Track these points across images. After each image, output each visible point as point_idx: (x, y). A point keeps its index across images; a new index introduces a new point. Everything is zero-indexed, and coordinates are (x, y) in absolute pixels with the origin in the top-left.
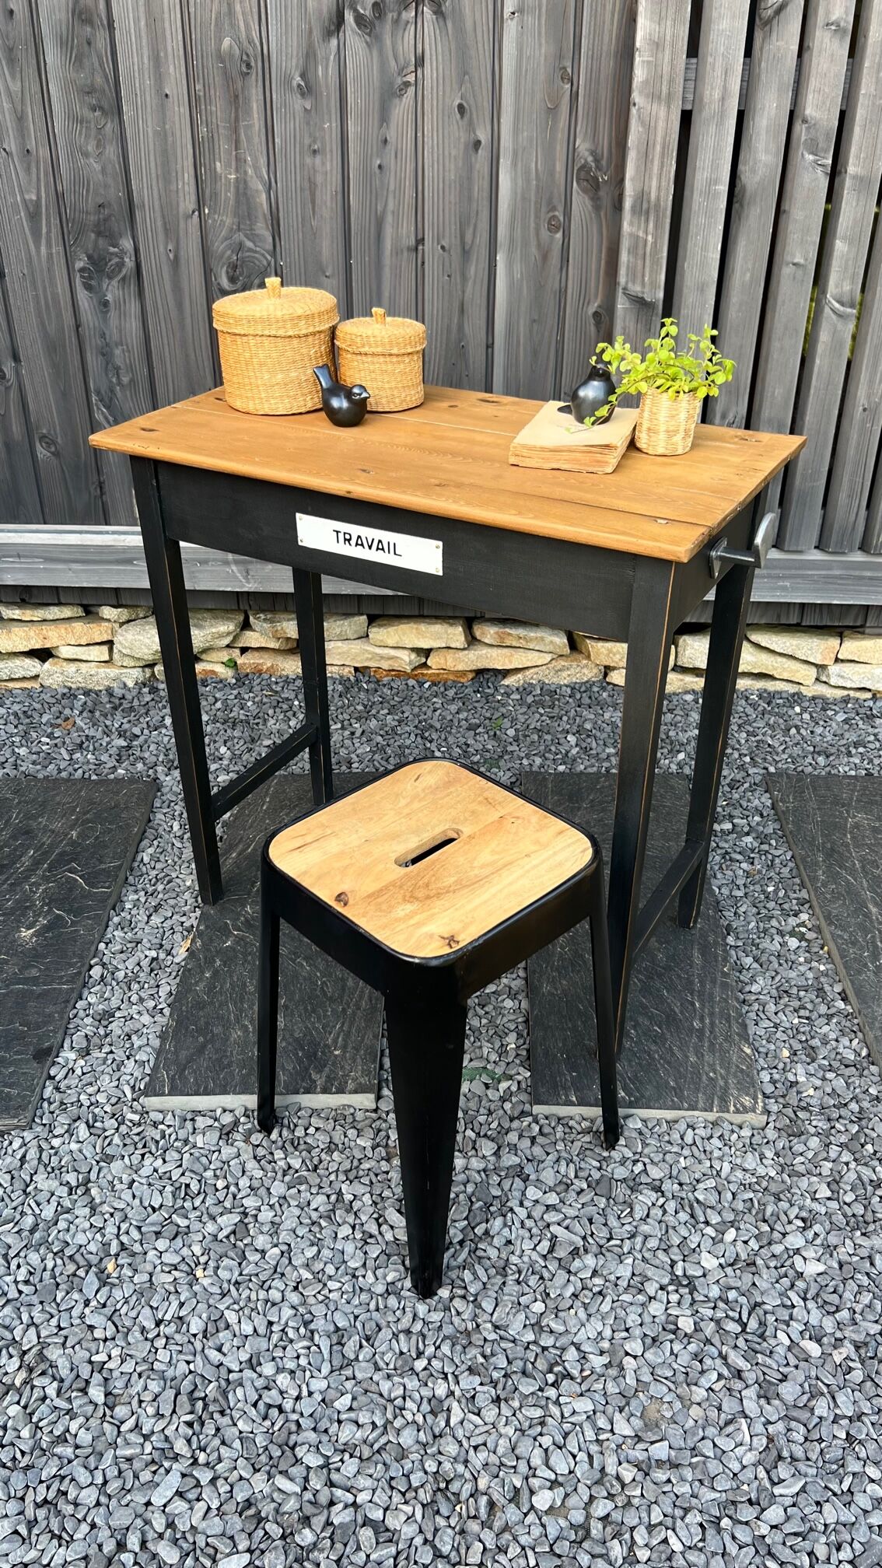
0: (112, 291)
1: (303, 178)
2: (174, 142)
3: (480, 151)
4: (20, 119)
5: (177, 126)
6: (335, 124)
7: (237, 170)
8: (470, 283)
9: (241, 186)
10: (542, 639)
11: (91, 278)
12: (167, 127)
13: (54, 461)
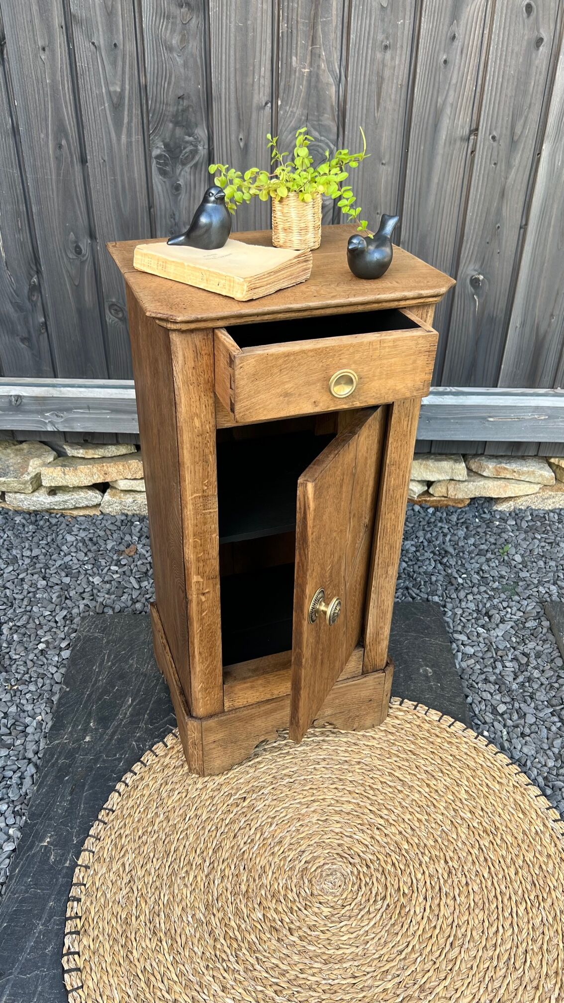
0: (184, 175)
1: (371, 71)
2: (254, 37)
3: (541, 48)
4: (110, 14)
5: (259, 21)
6: (409, 22)
7: (311, 65)
8: (513, 172)
9: (313, 80)
10: (533, 472)
11: (166, 164)
12: (249, 22)
13: (121, 325)
